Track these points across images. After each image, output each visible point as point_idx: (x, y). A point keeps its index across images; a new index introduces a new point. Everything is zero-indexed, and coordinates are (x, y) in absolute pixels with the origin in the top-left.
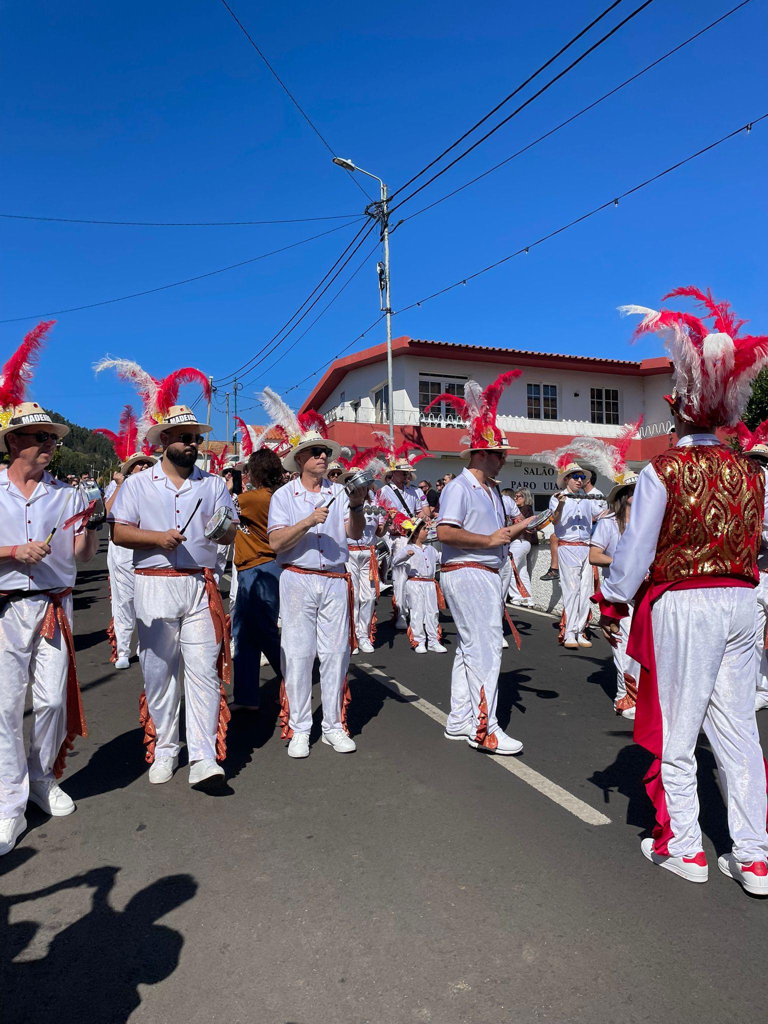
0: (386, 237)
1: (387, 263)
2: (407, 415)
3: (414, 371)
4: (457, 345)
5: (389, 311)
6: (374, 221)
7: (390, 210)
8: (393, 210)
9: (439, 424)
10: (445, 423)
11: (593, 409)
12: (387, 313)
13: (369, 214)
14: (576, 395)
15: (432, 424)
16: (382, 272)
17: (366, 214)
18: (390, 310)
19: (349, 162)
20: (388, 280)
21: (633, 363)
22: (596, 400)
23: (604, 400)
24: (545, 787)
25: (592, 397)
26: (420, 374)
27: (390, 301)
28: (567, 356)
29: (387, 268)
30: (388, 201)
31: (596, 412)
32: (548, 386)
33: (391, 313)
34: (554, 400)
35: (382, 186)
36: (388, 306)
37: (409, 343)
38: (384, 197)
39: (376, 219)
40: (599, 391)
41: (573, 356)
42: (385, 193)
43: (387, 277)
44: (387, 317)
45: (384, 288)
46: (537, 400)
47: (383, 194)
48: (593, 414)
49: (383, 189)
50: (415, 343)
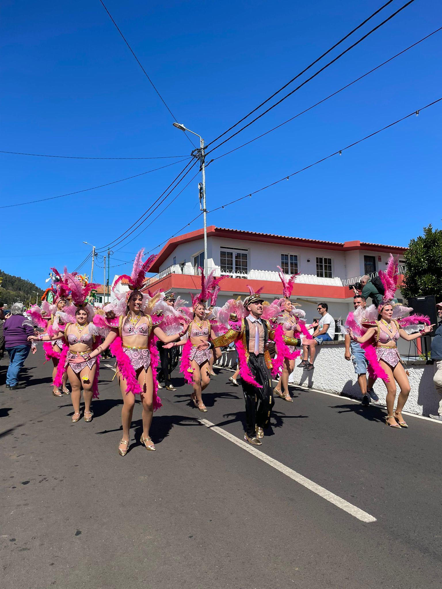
0: (203, 169)
1: (204, 183)
3: (218, 246)
4: (242, 231)
5: (205, 211)
6: (196, 159)
7: (205, 153)
8: (207, 154)
9: (232, 276)
10: (235, 275)
11: (318, 269)
12: (204, 212)
13: (194, 155)
14: (308, 261)
16: (201, 189)
17: (191, 155)
18: (206, 210)
19: (182, 125)
20: (204, 193)
21: (340, 243)
22: (319, 264)
23: (324, 264)
24: (331, 498)
25: (317, 262)
26: (221, 247)
27: (206, 205)
28: (304, 239)
29: (204, 186)
30: (204, 148)
31: (319, 270)
32: (293, 256)
33: (206, 212)
34: (296, 265)
35: (201, 140)
36: (205, 208)
37: (215, 229)
38: (202, 146)
39: (198, 159)
40: (321, 259)
41: (307, 239)
42: (203, 144)
43: (204, 191)
44: (204, 214)
45: (202, 197)
46: (287, 264)
47: (202, 144)
48: (318, 272)
49: (202, 142)
50: (218, 229)
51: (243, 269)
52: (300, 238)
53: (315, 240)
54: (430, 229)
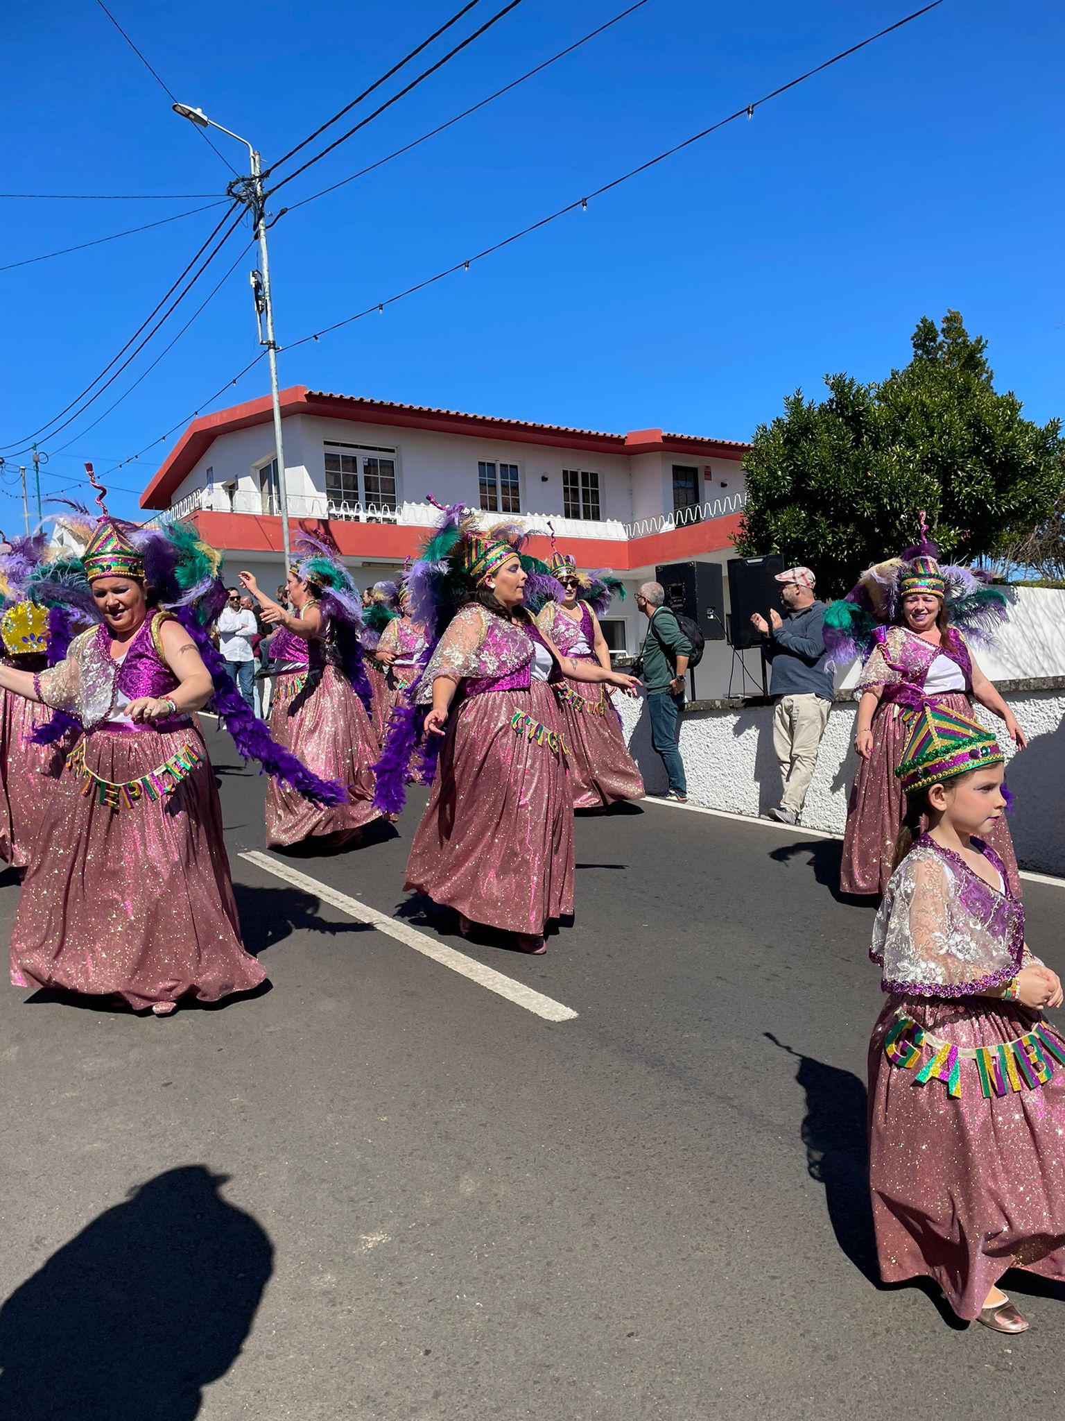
0: (262, 233)
1: (265, 273)
2: (308, 503)
3: (315, 438)
4: (377, 401)
5: (272, 345)
6: (242, 207)
7: (265, 191)
8: (270, 192)
9: (357, 518)
10: (365, 515)
11: (566, 499)
12: (269, 348)
13: (235, 195)
14: (544, 479)
15: (347, 517)
16: (259, 286)
17: (228, 195)
18: (274, 344)
19: (198, 112)
20: (268, 298)
21: (616, 435)
22: (569, 486)
23: (580, 487)
25: (565, 482)
26: (326, 443)
27: (273, 331)
28: (530, 424)
29: (266, 279)
30: (262, 177)
31: (570, 503)
32: (506, 466)
33: (275, 349)
34: (515, 488)
35: (252, 154)
36: (271, 338)
37: (306, 395)
38: (256, 171)
39: (246, 205)
40: (574, 474)
41: (539, 424)
42: (257, 165)
43: (267, 294)
44: (269, 355)
45: (263, 310)
46: (493, 486)
47: (255, 166)
48: (567, 506)
49: (254, 159)
50: (315, 396)
51: (385, 499)
52: (522, 422)
53: (559, 428)
54: (798, 399)
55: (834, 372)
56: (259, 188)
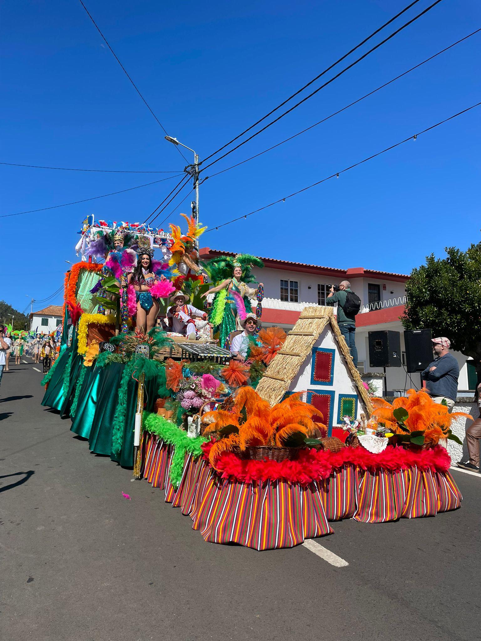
0: (197, 186)
1: (197, 202)
7: (200, 170)
8: (202, 171)
11: (319, 297)
13: (187, 172)
14: (309, 288)
16: (194, 207)
17: (185, 171)
19: (175, 139)
20: (197, 212)
21: (342, 270)
22: (321, 291)
23: (325, 292)
25: (319, 289)
28: (304, 264)
29: (197, 205)
30: (198, 165)
31: (321, 298)
32: (293, 282)
34: (296, 291)
35: (195, 156)
37: (209, 251)
38: (196, 162)
39: (191, 175)
40: (323, 286)
41: (308, 264)
42: (197, 160)
45: (195, 217)
46: (286, 290)
47: (196, 160)
48: (319, 300)
50: (213, 252)
52: (301, 264)
53: (317, 266)
54: (432, 257)
55: (450, 246)
56: (197, 169)
